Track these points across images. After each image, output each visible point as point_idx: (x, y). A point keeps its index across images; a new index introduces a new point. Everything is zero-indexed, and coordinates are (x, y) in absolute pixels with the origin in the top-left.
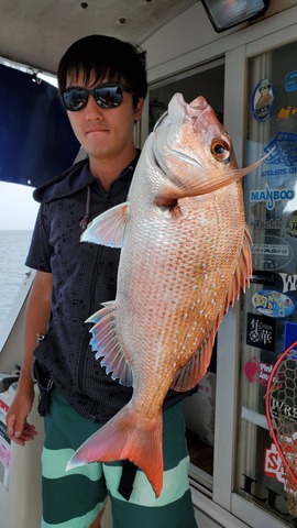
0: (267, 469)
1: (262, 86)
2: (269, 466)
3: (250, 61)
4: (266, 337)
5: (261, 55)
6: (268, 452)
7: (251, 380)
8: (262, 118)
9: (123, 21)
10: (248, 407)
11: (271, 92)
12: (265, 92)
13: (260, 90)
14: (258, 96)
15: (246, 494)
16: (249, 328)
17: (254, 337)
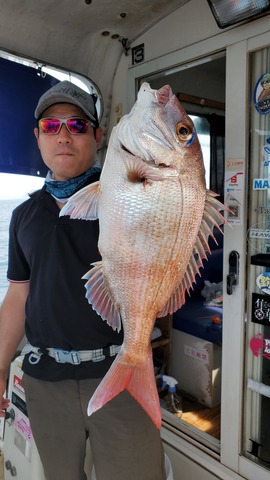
1: (265, 79)
3: (252, 56)
5: (262, 50)
7: (256, 354)
8: (264, 111)
9: (123, 16)
10: (252, 378)
12: (267, 86)
13: (262, 84)
14: (260, 89)
15: (253, 457)
16: (254, 307)
17: (259, 315)
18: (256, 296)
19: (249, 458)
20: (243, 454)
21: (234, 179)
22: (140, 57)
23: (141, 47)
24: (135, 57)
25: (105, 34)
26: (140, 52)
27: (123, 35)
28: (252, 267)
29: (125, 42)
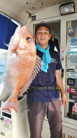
0: (73, 111)
2: (74, 110)
3: (67, 22)
4: (72, 83)
5: (69, 21)
6: (73, 107)
8: (70, 35)
9: (33, 8)
11: (73, 30)
12: (71, 30)
13: (70, 29)
14: (69, 30)
15: (68, 117)
16: (68, 81)
17: (69, 83)
18: (68, 79)
19: (67, 117)
20: (65, 117)
21: (63, 51)
22: (35, 19)
23: (35, 16)
24: (33, 19)
25: (26, 12)
26: (35, 18)
27: (30, 13)
28: (67, 72)
29: (30, 15)
